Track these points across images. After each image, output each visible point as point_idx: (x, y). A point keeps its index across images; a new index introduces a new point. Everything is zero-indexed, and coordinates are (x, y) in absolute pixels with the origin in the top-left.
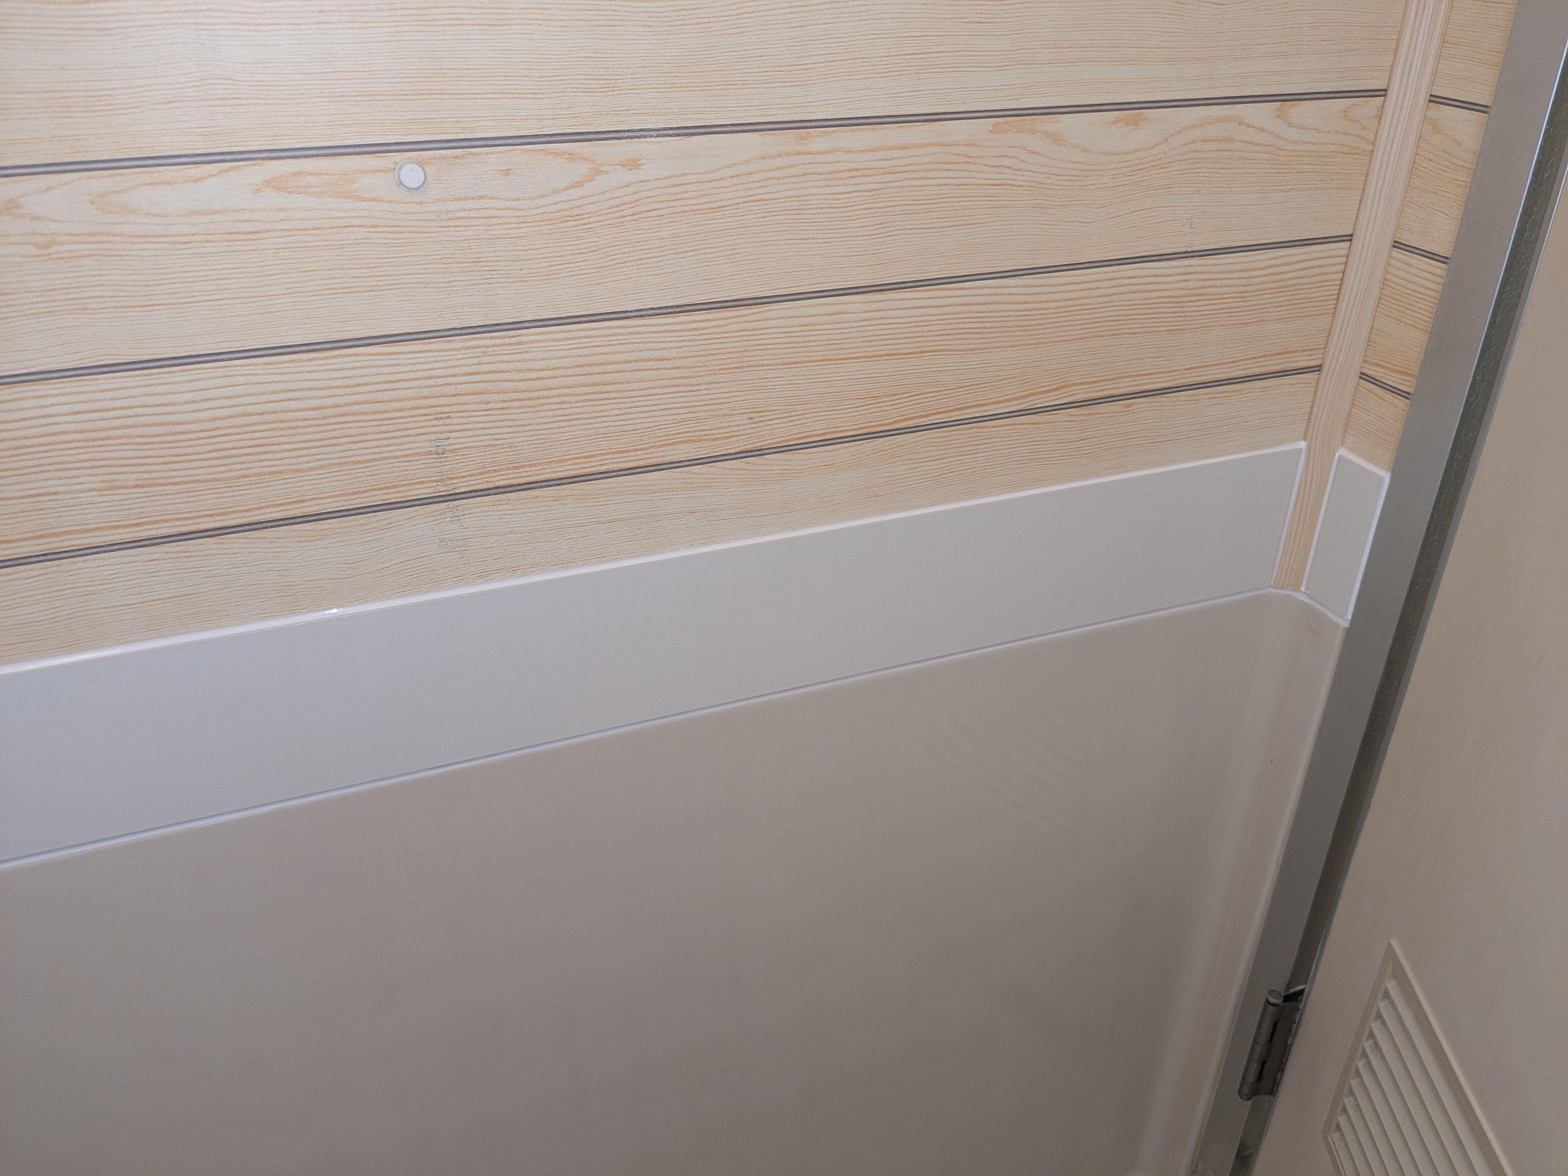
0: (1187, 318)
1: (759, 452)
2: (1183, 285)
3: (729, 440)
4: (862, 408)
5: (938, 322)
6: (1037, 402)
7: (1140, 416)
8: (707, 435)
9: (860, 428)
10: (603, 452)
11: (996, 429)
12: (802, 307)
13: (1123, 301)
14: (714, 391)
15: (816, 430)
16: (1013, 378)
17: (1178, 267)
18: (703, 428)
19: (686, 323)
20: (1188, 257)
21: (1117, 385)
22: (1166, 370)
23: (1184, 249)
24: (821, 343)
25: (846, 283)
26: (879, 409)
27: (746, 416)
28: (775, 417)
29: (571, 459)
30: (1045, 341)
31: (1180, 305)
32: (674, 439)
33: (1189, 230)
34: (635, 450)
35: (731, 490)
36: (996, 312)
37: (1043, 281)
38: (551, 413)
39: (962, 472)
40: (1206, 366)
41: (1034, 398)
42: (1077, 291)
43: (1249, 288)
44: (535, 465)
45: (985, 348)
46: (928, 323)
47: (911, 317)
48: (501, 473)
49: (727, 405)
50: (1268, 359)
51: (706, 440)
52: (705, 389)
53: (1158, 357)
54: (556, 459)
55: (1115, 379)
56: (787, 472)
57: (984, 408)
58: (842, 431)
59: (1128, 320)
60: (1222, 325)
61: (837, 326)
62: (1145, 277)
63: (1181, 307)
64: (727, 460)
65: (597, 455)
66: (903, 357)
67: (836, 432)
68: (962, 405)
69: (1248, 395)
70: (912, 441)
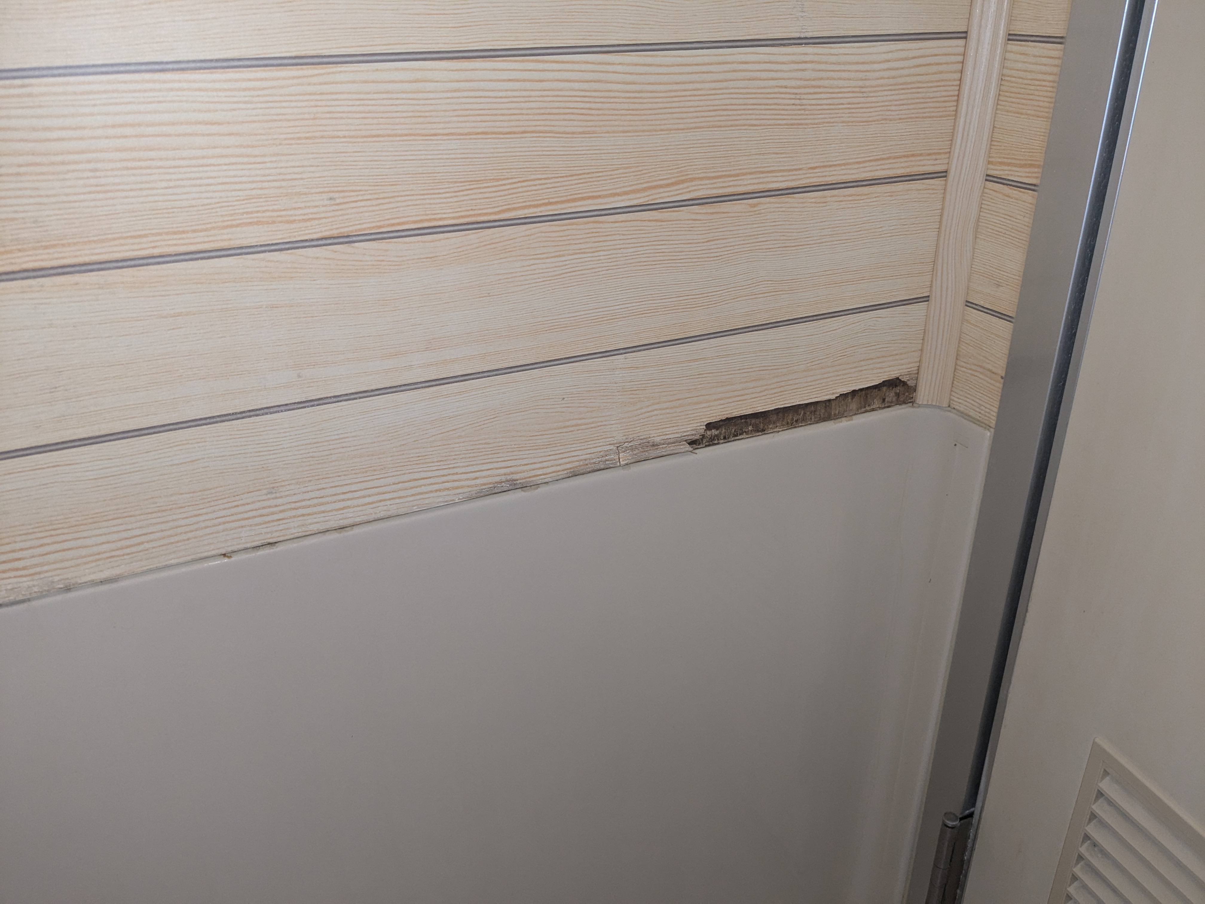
0: (807, 112)
1: (346, 239)
2: (799, 74)
3: (309, 224)
4: (461, 193)
5: (537, 99)
6: (657, 196)
7: (768, 217)
8: (281, 216)
9: (462, 217)
10: (154, 232)
11: (617, 225)
12: (377, 70)
13: (738, 88)
14: (283, 165)
15: (412, 216)
16: (627, 168)
17: (793, 54)
18: (275, 207)
19: (237, 80)
20: (801, 44)
21: (739, 183)
22: (789, 168)
23: (797, 35)
24: (405, 115)
25: (426, 46)
26: (481, 196)
27: (325, 196)
28: (360, 198)
29: (114, 239)
30: (658, 128)
31: (798, 97)
32: (241, 219)
33: (800, 14)
34: (194, 231)
35: (318, 282)
36: (602, 91)
37: (649, 60)
38: (81, 182)
39: (583, 272)
40: (831, 166)
41: (653, 191)
42: (688, 73)
43: (867, 83)
44: (69, 245)
45: (594, 133)
46: (527, 99)
47: (506, 90)
48: (27, 253)
49: (301, 182)
50: (894, 161)
51: (281, 222)
52: (271, 162)
53: (781, 153)
54: (95, 239)
55: (737, 175)
56: (383, 263)
57: (599, 201)
58: (440, 219)
59: (744, 110)
60: (843, 122)
61: (420, 96)
62: (759, 63)
63: (799, 99)
64: (309, 247)
65: (145, 236)
66: (502, 136)
67: (435, 219)
68: (576, 196)
69: (878, 199)
70: (523, 234)
